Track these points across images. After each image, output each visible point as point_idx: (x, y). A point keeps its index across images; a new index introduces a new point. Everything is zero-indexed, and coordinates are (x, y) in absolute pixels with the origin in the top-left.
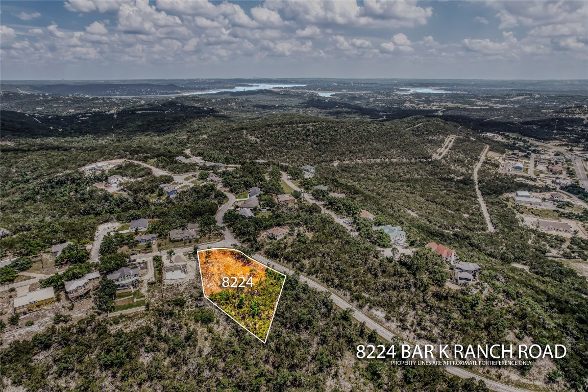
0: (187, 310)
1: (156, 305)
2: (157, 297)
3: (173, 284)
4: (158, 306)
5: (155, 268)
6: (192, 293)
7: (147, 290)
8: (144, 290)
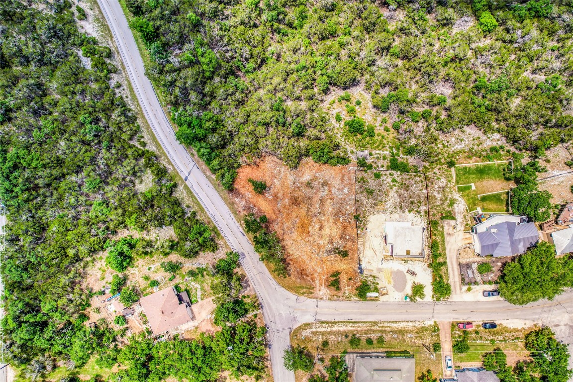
0: (385, 152)
1: (436, 170)
2: (436, 186)
3: (409, 211)
4: (432, 168)
5: (445, 263)
6: (377, 181)
7: (455, 205)
8: (461, 206)
